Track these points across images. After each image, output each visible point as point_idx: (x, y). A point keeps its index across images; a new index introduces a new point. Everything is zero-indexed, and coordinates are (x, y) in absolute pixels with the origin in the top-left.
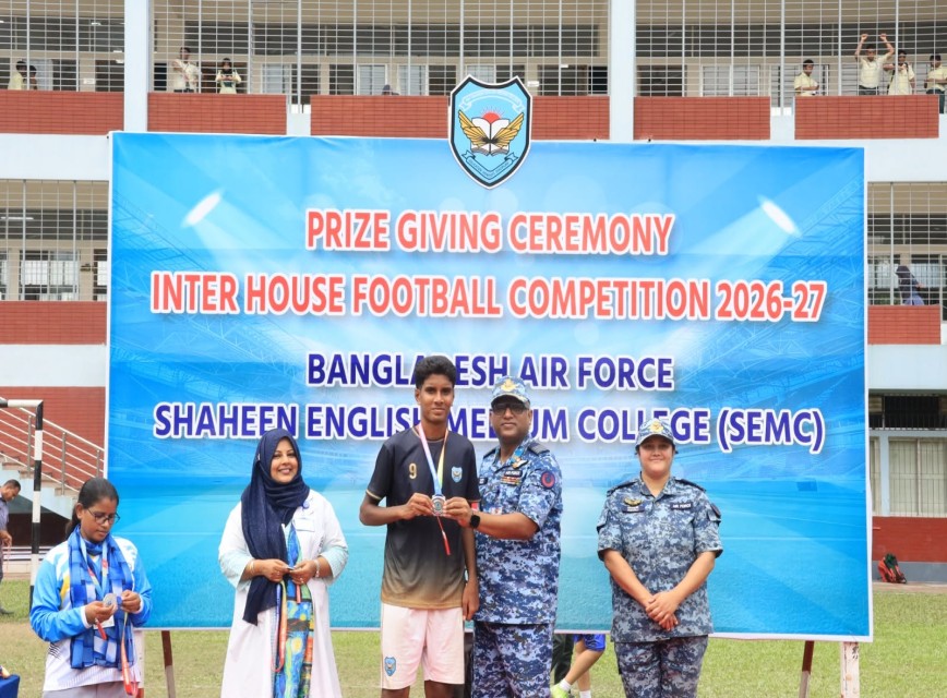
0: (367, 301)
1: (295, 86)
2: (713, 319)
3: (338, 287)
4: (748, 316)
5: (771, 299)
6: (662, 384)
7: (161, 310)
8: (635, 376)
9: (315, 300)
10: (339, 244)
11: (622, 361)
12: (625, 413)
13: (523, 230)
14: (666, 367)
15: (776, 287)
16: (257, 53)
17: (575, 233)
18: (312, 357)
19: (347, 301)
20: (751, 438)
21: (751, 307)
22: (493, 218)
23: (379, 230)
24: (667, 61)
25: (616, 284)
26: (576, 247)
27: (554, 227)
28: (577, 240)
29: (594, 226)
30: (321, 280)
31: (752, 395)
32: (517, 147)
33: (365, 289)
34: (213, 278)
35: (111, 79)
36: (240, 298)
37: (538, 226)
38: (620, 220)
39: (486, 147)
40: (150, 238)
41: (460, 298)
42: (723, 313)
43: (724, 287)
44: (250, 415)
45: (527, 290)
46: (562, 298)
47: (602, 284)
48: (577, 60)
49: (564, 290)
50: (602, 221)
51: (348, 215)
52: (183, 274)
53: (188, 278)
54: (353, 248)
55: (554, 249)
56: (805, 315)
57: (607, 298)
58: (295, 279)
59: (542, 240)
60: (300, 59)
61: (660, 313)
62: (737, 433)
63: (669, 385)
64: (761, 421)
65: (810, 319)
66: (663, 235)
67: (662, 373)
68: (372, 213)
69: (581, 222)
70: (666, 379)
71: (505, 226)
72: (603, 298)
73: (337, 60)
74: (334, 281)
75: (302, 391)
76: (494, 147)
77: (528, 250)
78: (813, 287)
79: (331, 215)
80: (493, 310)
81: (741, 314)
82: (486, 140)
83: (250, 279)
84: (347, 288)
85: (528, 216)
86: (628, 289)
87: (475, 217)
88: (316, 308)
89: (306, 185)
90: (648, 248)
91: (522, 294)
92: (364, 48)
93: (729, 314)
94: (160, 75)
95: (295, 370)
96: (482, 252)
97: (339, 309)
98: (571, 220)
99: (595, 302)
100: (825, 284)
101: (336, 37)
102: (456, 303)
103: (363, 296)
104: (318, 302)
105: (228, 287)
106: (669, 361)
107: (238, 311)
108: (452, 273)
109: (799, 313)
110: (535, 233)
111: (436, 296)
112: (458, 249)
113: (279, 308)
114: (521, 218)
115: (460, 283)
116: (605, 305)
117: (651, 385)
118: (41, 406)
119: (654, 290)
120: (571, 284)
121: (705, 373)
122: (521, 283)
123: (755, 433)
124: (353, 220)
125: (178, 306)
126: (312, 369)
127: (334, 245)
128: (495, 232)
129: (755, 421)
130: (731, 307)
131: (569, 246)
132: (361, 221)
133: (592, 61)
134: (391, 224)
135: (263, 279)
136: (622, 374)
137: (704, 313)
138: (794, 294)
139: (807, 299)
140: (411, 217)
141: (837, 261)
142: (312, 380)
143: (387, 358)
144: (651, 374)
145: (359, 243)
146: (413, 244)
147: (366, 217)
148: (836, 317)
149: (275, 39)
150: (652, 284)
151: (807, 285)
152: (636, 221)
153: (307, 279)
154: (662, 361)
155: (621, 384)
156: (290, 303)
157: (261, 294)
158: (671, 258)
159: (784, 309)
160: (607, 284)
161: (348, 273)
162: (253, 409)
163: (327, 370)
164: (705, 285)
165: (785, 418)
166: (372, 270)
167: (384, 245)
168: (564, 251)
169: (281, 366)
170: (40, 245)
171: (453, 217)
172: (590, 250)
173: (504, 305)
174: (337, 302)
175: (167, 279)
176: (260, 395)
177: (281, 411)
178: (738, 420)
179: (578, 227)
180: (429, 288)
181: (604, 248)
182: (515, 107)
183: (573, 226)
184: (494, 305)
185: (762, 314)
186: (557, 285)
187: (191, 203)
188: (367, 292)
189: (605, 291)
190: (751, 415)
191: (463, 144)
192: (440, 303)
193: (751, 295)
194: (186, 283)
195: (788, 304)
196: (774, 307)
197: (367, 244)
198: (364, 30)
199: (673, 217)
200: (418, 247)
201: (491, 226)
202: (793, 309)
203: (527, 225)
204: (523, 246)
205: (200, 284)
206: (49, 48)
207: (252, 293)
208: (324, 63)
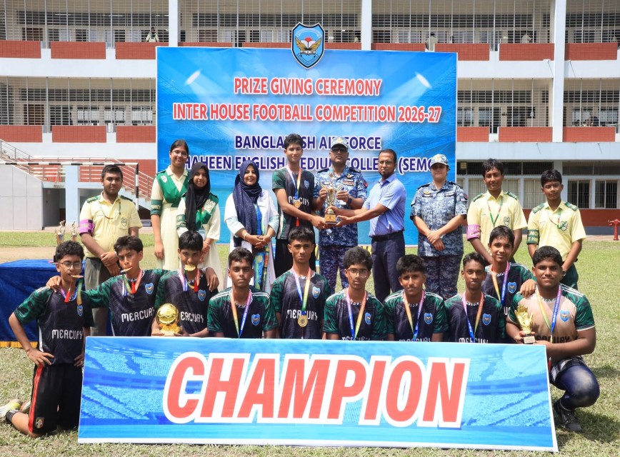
0: (259, 114)
1: (236, 39)
2: (397, 121)
3: (247, 109)
4: (411, 120)
5: (420, 114)
6: (376, 147)
7: (177, 118)
8: (366, 144)
9: (238, 114)
10: (247, 91)
11: (361, 138)
12: (362, 159)
13: (321, 86)
14: (378, 141)
15: (422, 109)
16: (221, 26)
17: (342, 87)
18: (237, 137)
19: (251, 114)
20: (411, 169)
21: (412, 117)
22: (309, 81)
23: (263, 86)
24: (384, 29)
25: (358, 107)
26: (342, 93)
27: (334, 84)
28: (343, 90)
29: (350, 84)
30: (240, 106)
31: (412, 152)
32: (319, 52)
33: (258, 109)
34: (197, 106)
35: (164, 37)
36: (208, 114)
37: (327, 84)
38: (360, 81)
39: (306, 52)
40: (172, 89)
41: (296, 113)
42: (401, 119)
43: (402, 109)
44: (212, 160)
45: (323, 110)
46: (337, 113)
47: (353, 108)
48: (348, 28)
49: (338, 110)
50: (353, 82)
51: (251, 80)
52: (185, 104)
53: (187, 105)
54: (253, 93)
55: (334, 93)
56: (433, 120)
57: (355, 113)
58: (230, 106)
59: (329, 89)
60: (238, 28)
61: (376, 119)
62: (406, 167)
63: (379, 148)
64: (415, 162)
65: (435, 122)
66: (377, 88)
67: (377, 143)
68: (261, 79)
69: (345, 82)
70: (378, 146)
71: (314, 84)
72: (353, 113)
73: (253, 28)
74: (245, 106)
75: (233, 151)
76: (310, 52)
77: (323, 94)
78: (436, 109)
79: (244, 80)
80: (309, 118)
81: (408, 119)
82: (306, 49)
83: (212, 106)
84: (251, 110)
85: (323, 80)
86: (363, 110)
87: (302, 81)
88: (239, 117)
89: (234, 68)
90: (371, 93)
91: (321, 112)
92: (263, 24)
93: (403, 119)
94: (182, 36)
95: (230, 142)
96: (305, 94)
97: (248, 118)
98: (340, 81)
99: (350, 115)
100: (441, 107)
101: (253, 19)
102: (294, 115)
103: (257, 112)
104: (239, 115)
105: (203, 109)
106: (379, 138)
107: (207, 119)
108: (293, 104)
109: (431, 119)
110: (326, 87)
111: (286, 112)
112: (295, 93)
113: (223, 117)
114: (321, 81)
115: (296, 107)
116: (354, 116)
117: (372, 148)
118: (138, 165)
119: (374, 110)
120: (341, 108)
121: (394, 143)
122: (321, 107)
123: (413, 167)
124: (253, 82)
125: (184, 117)
126: (237, 142)
127: (245, 92)
128: (310, 87)
129: (413, 162)
130: (404, 117)
131: (340, 92)
132: (256, 82)
133: (354, 29)
134: (268, 83)
135: (217, 106)
136: (361, 144)
137: (393, 119)
138: (429, 112)
139: (433, 114)
140: (277, 80)
141: (445, 98)
142: (237, 146)
143: (267, 137)
144: (372, 143)
145: (255, 91)
146: (277, 91)
147: (258, 80)
148: (445, 121)
149: (228, 20)
150: (373, 108)
151: (434, 108)
152: (367, 82)
153: (235, 106)
154: (377, 139)
155: (360, 148)
156: (228, 116)
157: (216, 112)
158: (381, 97)
159: (425, 118)
160: (355, 107)
161: (251, 104)
162: (214, 158)
163: (243, 142)
164: (394, 108)
165: (425, 161)
166: (260, 102)
167: (265, 92)
168: (338, 94)
169: (224, 141)
170: (138, 104)
171: (293, 80)
172: (348, 94)
173: (314, 116)
174: (247, 115)
175: (179, 105)
176: (216, 152)
177: (225, 159)
178: (406, 162)
179: (343, 84)
180: (284, 109)
181: (354, 93)
182: (318, 35)
183: (341, 84)
184: (310, 116)
185: (416, 120)
186: (335, 107)
187: (188, 75)
188: (259, 111)
189: (354, 110)
190: (411, 160)
191: (297, 51)
192: (288, 115)
193: (412, 112)
194: (186, 107)
195: (426, 116)
196: (421, 117)
197: (259, 91)
198: (264, 17)
199: (381, 80)
200: (279, 93)
201: (308, 84)
202: (428, 118)
203: (323, 84)
204: (321, 92)
205: (192, 108)
206: (140, 25)
207: (213, 112)
208: (248, 30)
